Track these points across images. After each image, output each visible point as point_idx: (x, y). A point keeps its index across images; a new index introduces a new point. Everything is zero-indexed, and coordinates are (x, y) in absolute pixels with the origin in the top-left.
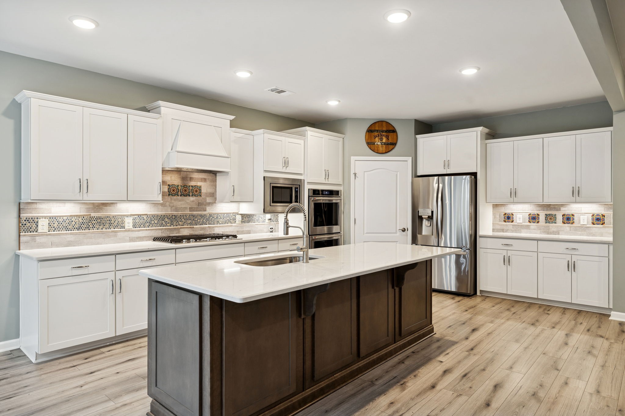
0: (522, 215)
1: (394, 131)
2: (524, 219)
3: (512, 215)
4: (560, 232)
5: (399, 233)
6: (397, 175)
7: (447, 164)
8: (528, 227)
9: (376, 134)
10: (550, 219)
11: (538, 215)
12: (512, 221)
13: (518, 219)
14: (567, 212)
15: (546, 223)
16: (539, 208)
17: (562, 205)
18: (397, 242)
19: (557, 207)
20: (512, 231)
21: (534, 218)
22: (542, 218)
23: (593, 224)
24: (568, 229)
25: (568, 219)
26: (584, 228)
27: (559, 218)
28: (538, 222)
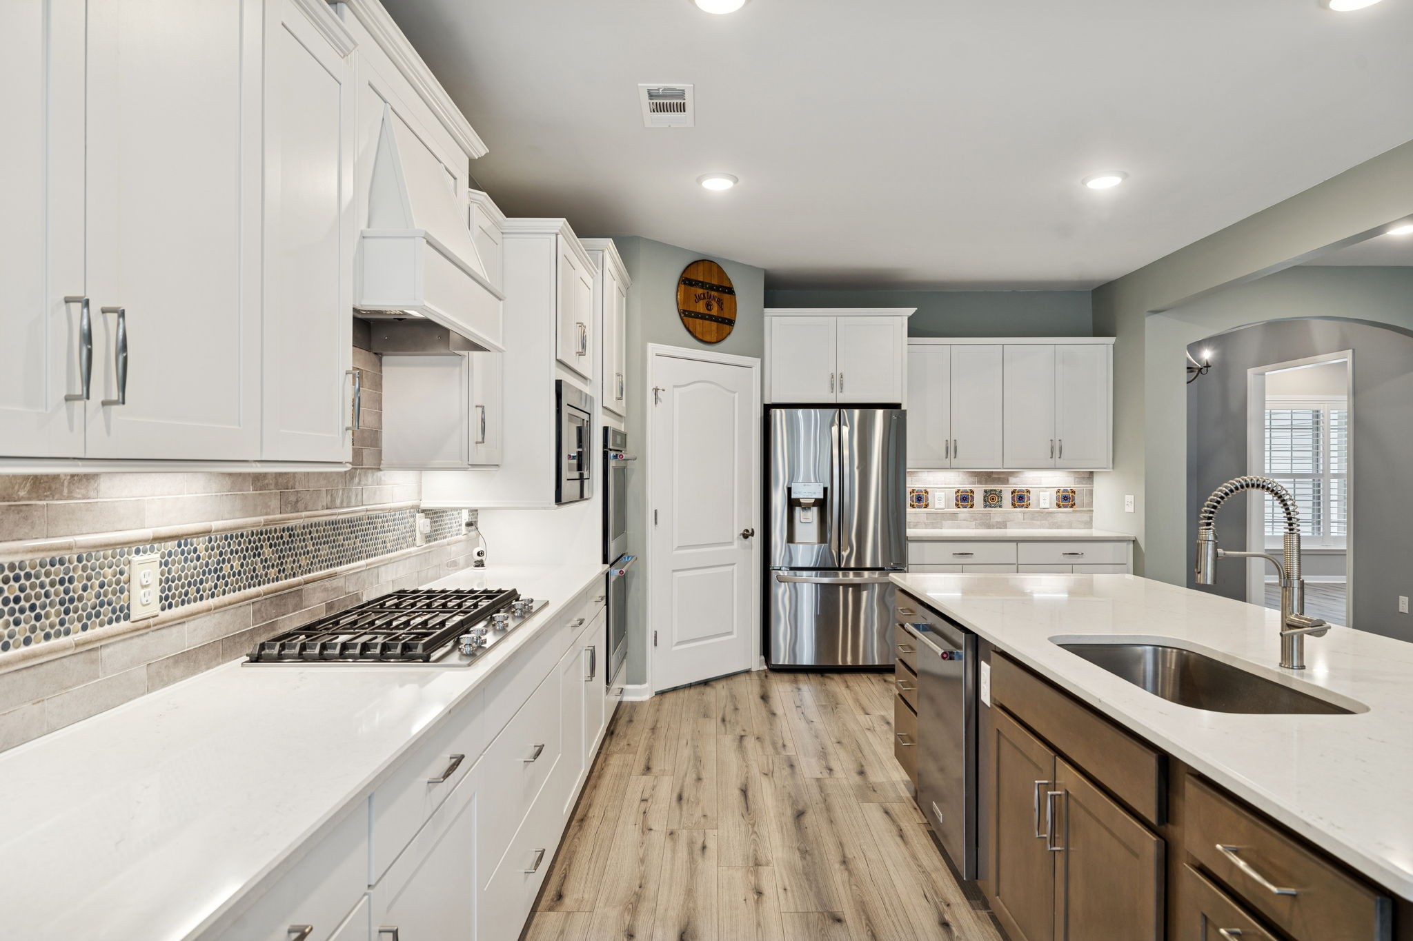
0: (944, 493)
1: (730, 291)
2: (947, 501)
3: (926, 492)
4: (1008, 523)
5: (738, 543)
6: (734, 398)
7: (837, 381)
8: (954, 516)
9: (700, 291)
10: (992, 498)
11: (972, 492)
12: (926, 506)
13: (937, 502)
14: (1018, 487)
15: (985, 506)
16: (971, 479)
17: (1012, 474)
18: (734, 564)
19: (1002, 478)
20: (926, 526)
21: (964, 499)
22: (979, 498)
23: (1059, 506)
24: (1021, 516)
25: (1021, 498)
26: (1044, 515)
27: (1007, 498)
28: (972, 506)
